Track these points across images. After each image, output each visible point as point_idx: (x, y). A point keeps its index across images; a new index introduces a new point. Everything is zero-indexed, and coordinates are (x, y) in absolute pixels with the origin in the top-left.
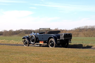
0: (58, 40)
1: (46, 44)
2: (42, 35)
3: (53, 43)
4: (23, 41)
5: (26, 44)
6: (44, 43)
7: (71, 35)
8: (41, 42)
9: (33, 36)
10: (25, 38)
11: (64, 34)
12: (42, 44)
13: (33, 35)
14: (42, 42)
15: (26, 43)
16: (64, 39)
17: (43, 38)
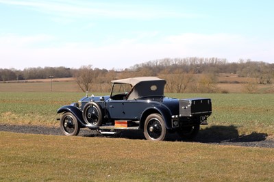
0: (175, 120)
1: (137, 128)
2: (123, 103)
3: (159, 125)
4: (59, 119)
5: (68, 128)
6: (128, 126)
7: (210, 103)
8: (118, 123)
9: (93, 105)
10: (67, 111)
11: (193, 101)
12: (122, 128)
13: (94, 103)
14: (124, 123)
15: (71, 126)
16: (193, 115)
17: (124, 112)
